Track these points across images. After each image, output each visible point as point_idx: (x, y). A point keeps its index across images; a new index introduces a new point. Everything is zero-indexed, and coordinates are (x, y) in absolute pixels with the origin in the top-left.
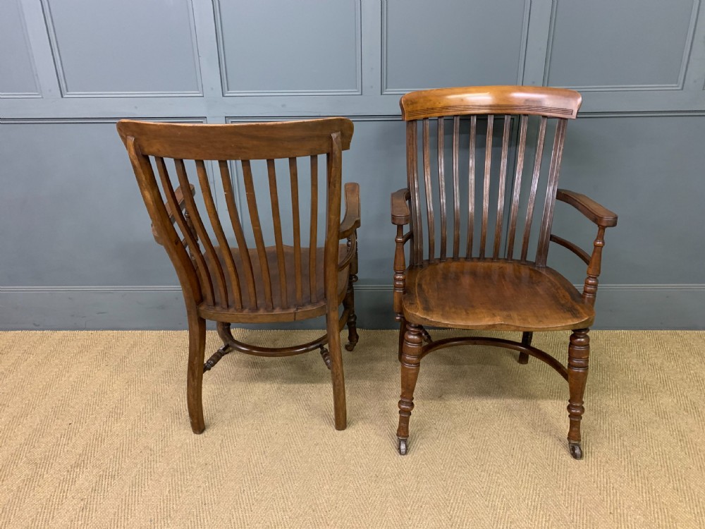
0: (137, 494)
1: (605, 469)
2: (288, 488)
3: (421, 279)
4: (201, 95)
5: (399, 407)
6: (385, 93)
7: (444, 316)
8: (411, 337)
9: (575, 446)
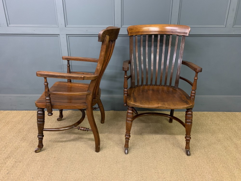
0: (28, 168)
1: (198, 159)
2: (84, 166)
3: (134, 91)
4: (58, 27)
5: (125, 137)
6: (122, 27)
7: (141, 103)
8: (129, 111)
9: (188, 151)
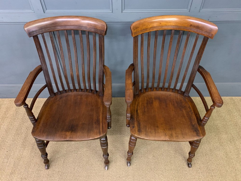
3: (137, 106)
4: (33, 12)
6: (123, 12)
